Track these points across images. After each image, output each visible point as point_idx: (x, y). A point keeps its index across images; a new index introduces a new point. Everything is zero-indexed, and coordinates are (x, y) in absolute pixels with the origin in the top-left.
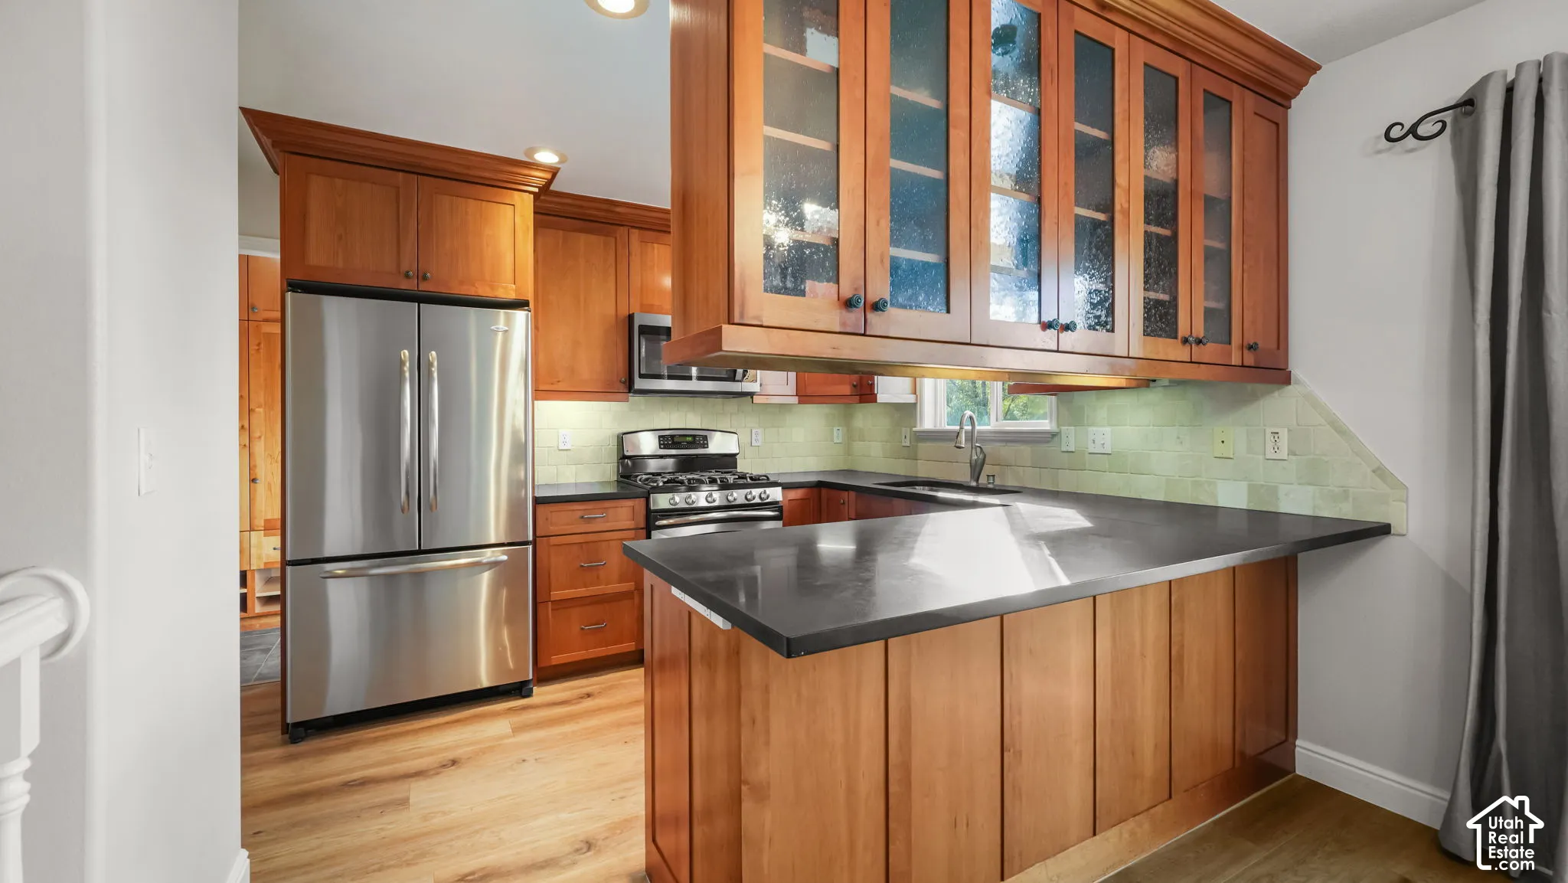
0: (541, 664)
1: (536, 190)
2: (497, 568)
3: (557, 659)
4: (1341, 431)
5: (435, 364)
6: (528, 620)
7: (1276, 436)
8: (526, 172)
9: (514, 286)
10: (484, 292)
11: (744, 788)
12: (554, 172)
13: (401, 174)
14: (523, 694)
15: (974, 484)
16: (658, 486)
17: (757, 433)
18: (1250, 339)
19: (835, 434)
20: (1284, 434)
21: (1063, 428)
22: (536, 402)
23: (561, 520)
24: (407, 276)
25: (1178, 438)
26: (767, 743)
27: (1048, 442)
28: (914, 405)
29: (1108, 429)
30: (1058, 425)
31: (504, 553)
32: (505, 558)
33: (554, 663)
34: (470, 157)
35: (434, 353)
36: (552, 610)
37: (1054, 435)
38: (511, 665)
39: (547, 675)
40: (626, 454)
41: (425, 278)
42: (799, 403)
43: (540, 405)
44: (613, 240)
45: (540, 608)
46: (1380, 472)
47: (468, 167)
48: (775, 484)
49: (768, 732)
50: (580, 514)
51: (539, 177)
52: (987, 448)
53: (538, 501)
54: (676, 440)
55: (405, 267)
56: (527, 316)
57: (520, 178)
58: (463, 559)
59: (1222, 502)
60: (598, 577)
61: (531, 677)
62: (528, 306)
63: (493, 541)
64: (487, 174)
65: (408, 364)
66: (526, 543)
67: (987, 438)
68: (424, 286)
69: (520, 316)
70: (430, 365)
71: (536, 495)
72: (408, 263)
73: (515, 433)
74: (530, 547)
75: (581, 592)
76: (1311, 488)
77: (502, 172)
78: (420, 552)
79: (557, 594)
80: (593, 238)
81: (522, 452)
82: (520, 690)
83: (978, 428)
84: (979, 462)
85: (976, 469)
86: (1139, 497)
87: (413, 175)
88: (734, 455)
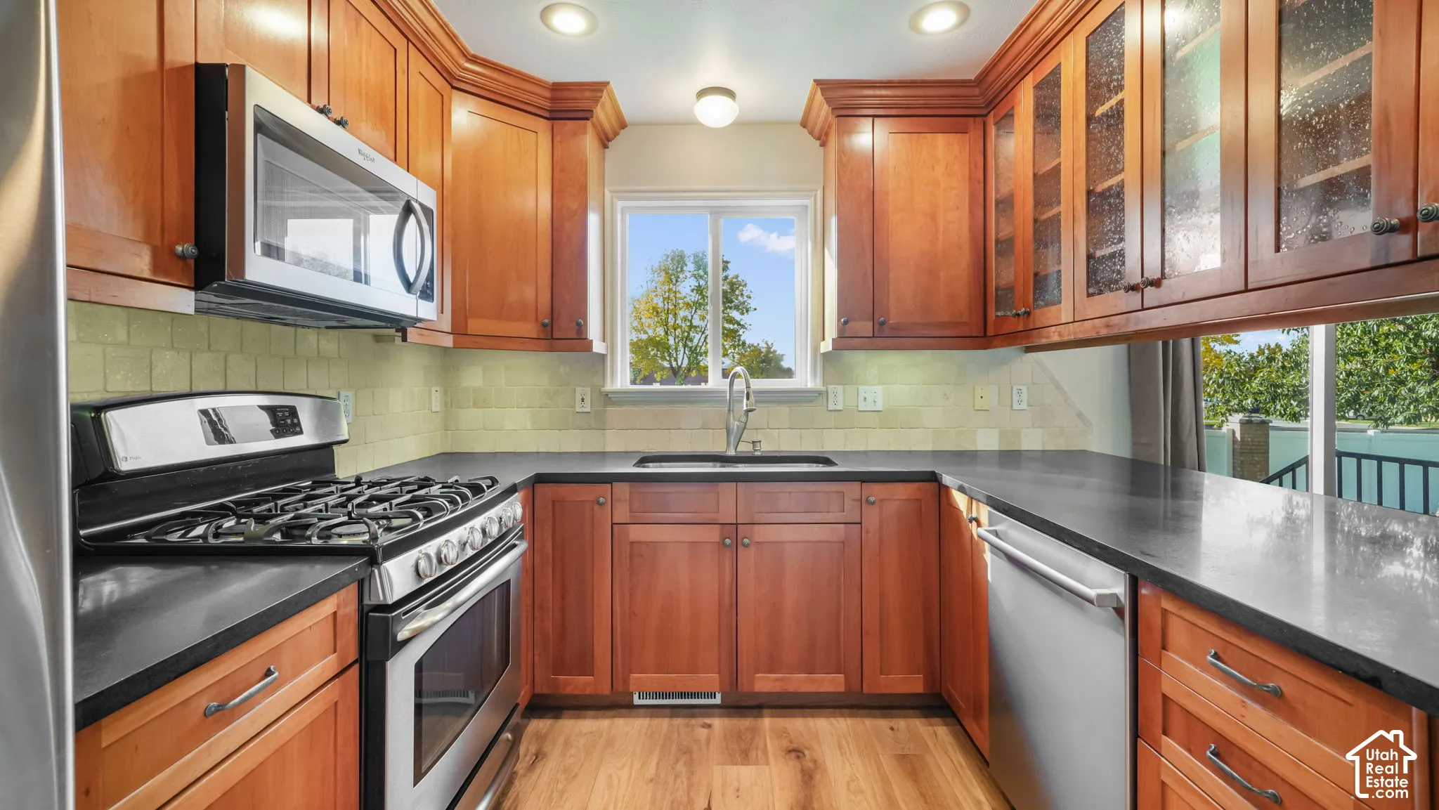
4: (1058, 387)
7: (1020, 392)
20: (1024, 389)
21: (829, 386)
25: (945, 395)
27: (814, 400)
29: (879, 388)
30: (825, 383)
37: (820, 394)
46: (1080, 415)
59: (980, 448)
76: (1040, 430)
86: (908, 449)
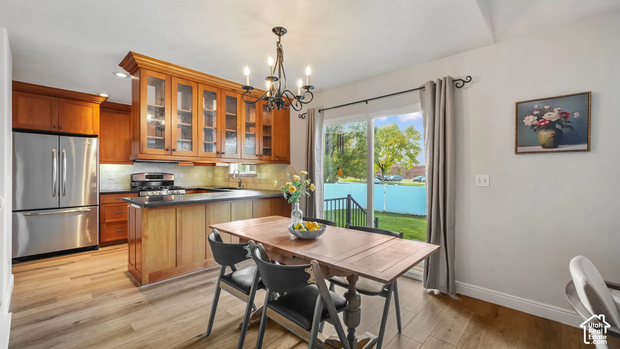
0: (101, 241)
1: (101, 103)
2: (85, 213)
3: (107, 240)
5: (65, 153)
6: (97, 228)
8: (97, 98)
9: (93, 131)
10: (82, 132)
11: (142, 236)
12: (107, 98)
13: (52, 97)
14: (95, 249)
15: (239, 188)
16: (143, 190)
17: (181, 174)
18: (277, 154)
19: (209, 175)
22: (100, 165)
23: (109, 199)
24: (54, 127)
25: (275, 176)
26: (148, 228)
27: (254, 177)
28: (229, 166)
29: (265, 174)
30: (257, 173)
31: (89, 208)
32: (89, 210)
33: (106, 241)
34: (77, 93)
35: (64, 150)
36: (106, 225)
37: (256, 175)
38: (90, 241)
39: (103, 244)
40: (133, 180)
41: (61, 128)
42: (194, 166)
43: (102, 166)
44: (129, 116)
45: (102, 225)
47: (76, 96)
48: (183, 189)
49: (148, 226)
50: (116, 197)
51: (101, 100)
52: (241, 178)
53: (101, 194)
54: (152, 176)
55: (54, 124)
56: (97, 140)
57: (95, 100)
58: (73, 210)
60: (122, 216)
61: (98, 244)
62: (98, 137)
63: (83, 205)
64: (83, 98)
65: (55, 153)
66: (97, 206)
67: (242, 176)
68: (60, 131)
69: (95, 141)
70: (63, 153)
71: (100, 192)
72: (55, 123)
73: (92, 173)
74: (98, 207)
75: (116, 220)
77: (89, 98)
78: (59, 208)
79: (107, 221)
80: (122, 116)
81: (94, 179)
82: (93, 248)
83: (240, 173)
84: (240, 182)
85: (240, 184)
86: (270, 190)
87: (56, 98)
88: (173, 181)
